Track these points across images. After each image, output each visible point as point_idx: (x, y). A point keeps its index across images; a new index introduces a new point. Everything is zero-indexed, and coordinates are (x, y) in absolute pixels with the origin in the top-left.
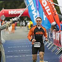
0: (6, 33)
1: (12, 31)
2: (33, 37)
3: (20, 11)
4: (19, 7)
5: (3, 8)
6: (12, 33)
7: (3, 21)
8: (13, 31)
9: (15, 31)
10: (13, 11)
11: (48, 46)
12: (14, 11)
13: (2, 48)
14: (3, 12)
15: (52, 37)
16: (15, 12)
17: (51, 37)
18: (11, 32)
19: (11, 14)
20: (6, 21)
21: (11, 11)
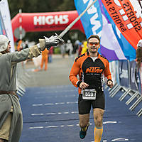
0: (28, 70)
1: (42, 66)
2: (81, 79)
3: (61, 17)
4: (60, 8)
5: (20, 11)
6: (41, 70)
7: (19, 40)
8: (44, 66)
9: (49, 65)
10: (44, 17)
11: (128, 103)
12: (46, 16)
13: (17, 104)
14: (21, 20)
15: (138, 81)
16: (49, 20)
17: (136, 79)
18: (40, 68)
19: (40, 24)
20: (27, 42)
21: (40, 17)
